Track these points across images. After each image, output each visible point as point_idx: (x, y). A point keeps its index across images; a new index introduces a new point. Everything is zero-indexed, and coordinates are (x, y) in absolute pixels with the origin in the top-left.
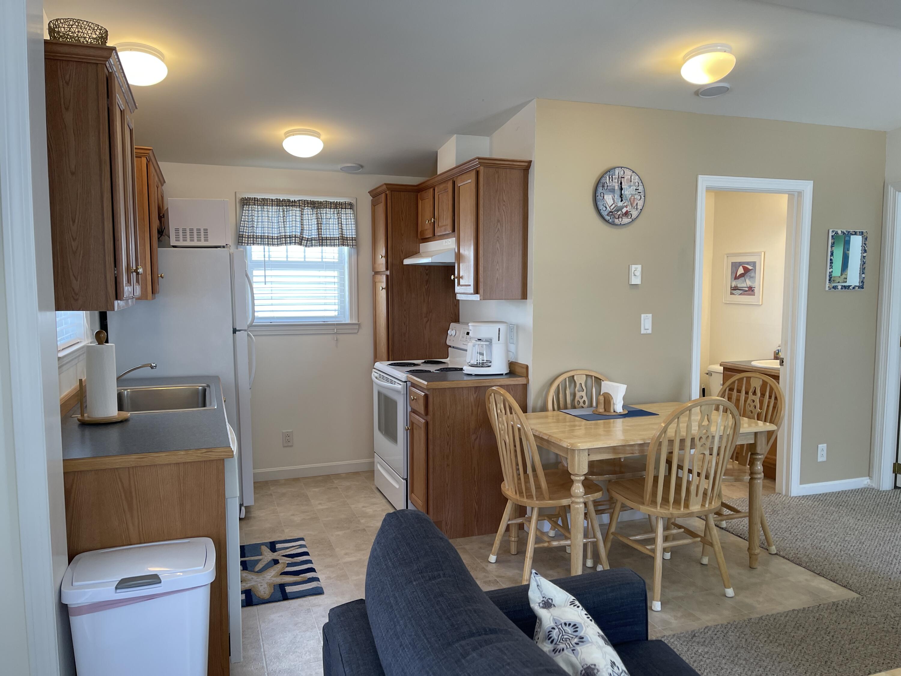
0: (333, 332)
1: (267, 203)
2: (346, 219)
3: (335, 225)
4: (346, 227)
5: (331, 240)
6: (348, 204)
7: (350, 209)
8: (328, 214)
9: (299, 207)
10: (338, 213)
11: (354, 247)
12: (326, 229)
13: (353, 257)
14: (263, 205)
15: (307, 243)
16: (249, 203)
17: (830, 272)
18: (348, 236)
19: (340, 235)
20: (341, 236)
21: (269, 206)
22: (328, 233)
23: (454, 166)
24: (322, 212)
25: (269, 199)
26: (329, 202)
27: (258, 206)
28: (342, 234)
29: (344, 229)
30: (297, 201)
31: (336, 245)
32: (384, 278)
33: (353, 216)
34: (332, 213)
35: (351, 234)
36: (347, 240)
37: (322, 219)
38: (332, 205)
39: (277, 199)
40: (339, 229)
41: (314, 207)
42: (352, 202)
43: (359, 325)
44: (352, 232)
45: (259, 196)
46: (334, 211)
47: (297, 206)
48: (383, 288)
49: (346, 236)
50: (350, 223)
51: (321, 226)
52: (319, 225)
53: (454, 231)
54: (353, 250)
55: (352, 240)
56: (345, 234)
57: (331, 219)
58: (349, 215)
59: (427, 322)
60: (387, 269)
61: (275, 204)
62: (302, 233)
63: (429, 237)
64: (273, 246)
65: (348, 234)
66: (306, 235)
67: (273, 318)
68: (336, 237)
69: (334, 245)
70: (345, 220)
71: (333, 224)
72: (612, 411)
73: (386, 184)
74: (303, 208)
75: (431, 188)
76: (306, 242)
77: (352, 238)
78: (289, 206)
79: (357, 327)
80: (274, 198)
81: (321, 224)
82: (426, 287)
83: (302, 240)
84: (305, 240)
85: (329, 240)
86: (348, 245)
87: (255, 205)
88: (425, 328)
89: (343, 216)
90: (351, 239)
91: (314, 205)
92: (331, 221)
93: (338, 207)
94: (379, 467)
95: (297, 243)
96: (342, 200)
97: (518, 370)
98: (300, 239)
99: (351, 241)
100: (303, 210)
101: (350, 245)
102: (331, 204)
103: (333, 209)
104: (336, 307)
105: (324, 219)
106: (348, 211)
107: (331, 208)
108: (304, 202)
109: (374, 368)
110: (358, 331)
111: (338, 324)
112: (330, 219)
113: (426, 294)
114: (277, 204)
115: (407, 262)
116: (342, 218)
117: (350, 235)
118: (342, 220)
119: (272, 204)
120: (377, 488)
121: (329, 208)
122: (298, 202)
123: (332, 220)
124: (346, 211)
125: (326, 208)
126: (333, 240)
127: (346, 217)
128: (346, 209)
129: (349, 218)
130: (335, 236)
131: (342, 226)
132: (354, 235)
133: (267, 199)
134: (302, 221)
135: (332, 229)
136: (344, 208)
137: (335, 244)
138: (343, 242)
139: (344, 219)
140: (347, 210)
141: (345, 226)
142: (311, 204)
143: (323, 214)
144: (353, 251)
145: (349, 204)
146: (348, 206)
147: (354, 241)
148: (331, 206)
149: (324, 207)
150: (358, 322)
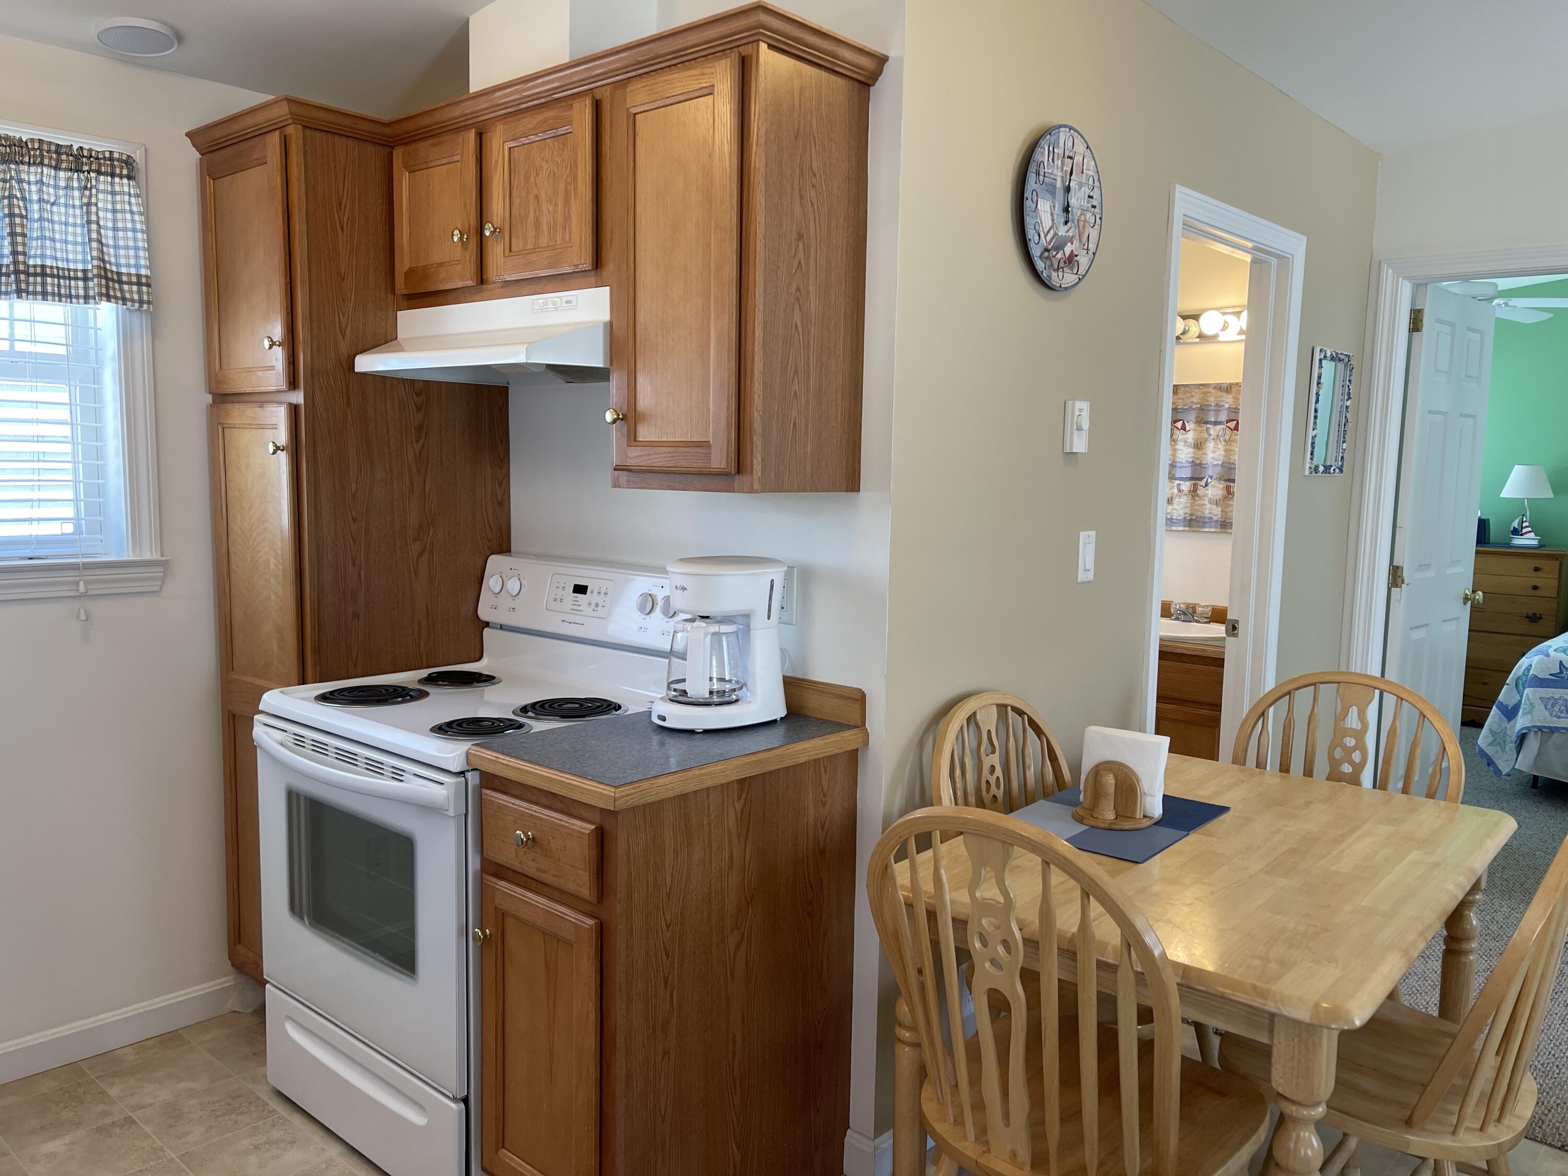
0: (73, 594)
2: (114, 211)
3: (70, 229)
4: (115, 238)
5: (59, 277)
6: (119, 161)
7: (129, 178)
8: (48, 186)
10: (86, 188)
11: (145, 306)
12: (43, 238)
13: (137, 343)
17: (1313, 437)
18: (124, 270)
19: (95, 263)
20: (99, 267)
22: (48, 253)
23: (565, 59)
24: (24, 176)
26: (50, 143)
28: (103, 260)
29: (108, 246)
31: (77, 297)
32: (279, 416)
33: (138, 204)
34: (62, 183)
35: (132, 262)
36: (120, 282)
37: (24, 199)
38: (64, 157)
40: (90, 240)
42: (133, 157)
43: (163, 564)
44: (137, 257)
46: (70, 179)
48: (277, 448)
49: (114, 269)
50: (129, 225)
51: (22, 226)
52: (18, 220)
53: (598, 262)
54: (136, 318)
55: (139, 284)
56: (113, 260)
57: (59, 205)
58: (127, 198)
59: (420, 555)
60: (293, 384)
63: (460, 284)
65: (123, 261)
68: (76, 270)
69: (70, 296)
70: (110, 216)
71: (66, 224)
72: (1139, 815)
73: (290, 101)
75: (466, 128)
77: (139, 276)
79: (158, 572)
81: (21, 216)
82: (418, 447)
85: (52, 276)
86: (124, 300)
88: (416, 574)
89: (103, 201)
90: (134, 279)
92: (59, 212)
93: (85, 168)
94: (293, 1032)
96: (99, 146)
97: (815, 704)
99: (135, 288)
101: (133, 301)
102: (58, 153)
103: (66, 170)
104: (69, 512)
105: (31, 201)
106: (122, 185)
107: (57, 168)
109: (262, 712)
110: (161, 586)
111: (87, 566)
112: (53, 204)
113: (418, 470)
115: (366, 363)
116: (100, 205)
117: (129, 266)
118: (101, 214)
120: (279, 1094)
121: (50, 166)
123: (63, 210)
124: (112, 184)
125: (42, 164)
126: (64, 278)
127: (114, 203)
128: (113, 175)
129: (127, 207)
130: (72, 266)
131: (99, 233)
132: (146, 266)
135: (61, 241)
136: (106, 174)
137: (73, 292)
138: (107, 287)
139: (106, 210)
140: (117, 180)
141: (110, 233)
143: (29, 183)
144: (139, 322)
145: (126, 162)
146: (122, 168)
147: (145, 289)
148: (59, 161)
149: (32, 162)
150: (162, 556)
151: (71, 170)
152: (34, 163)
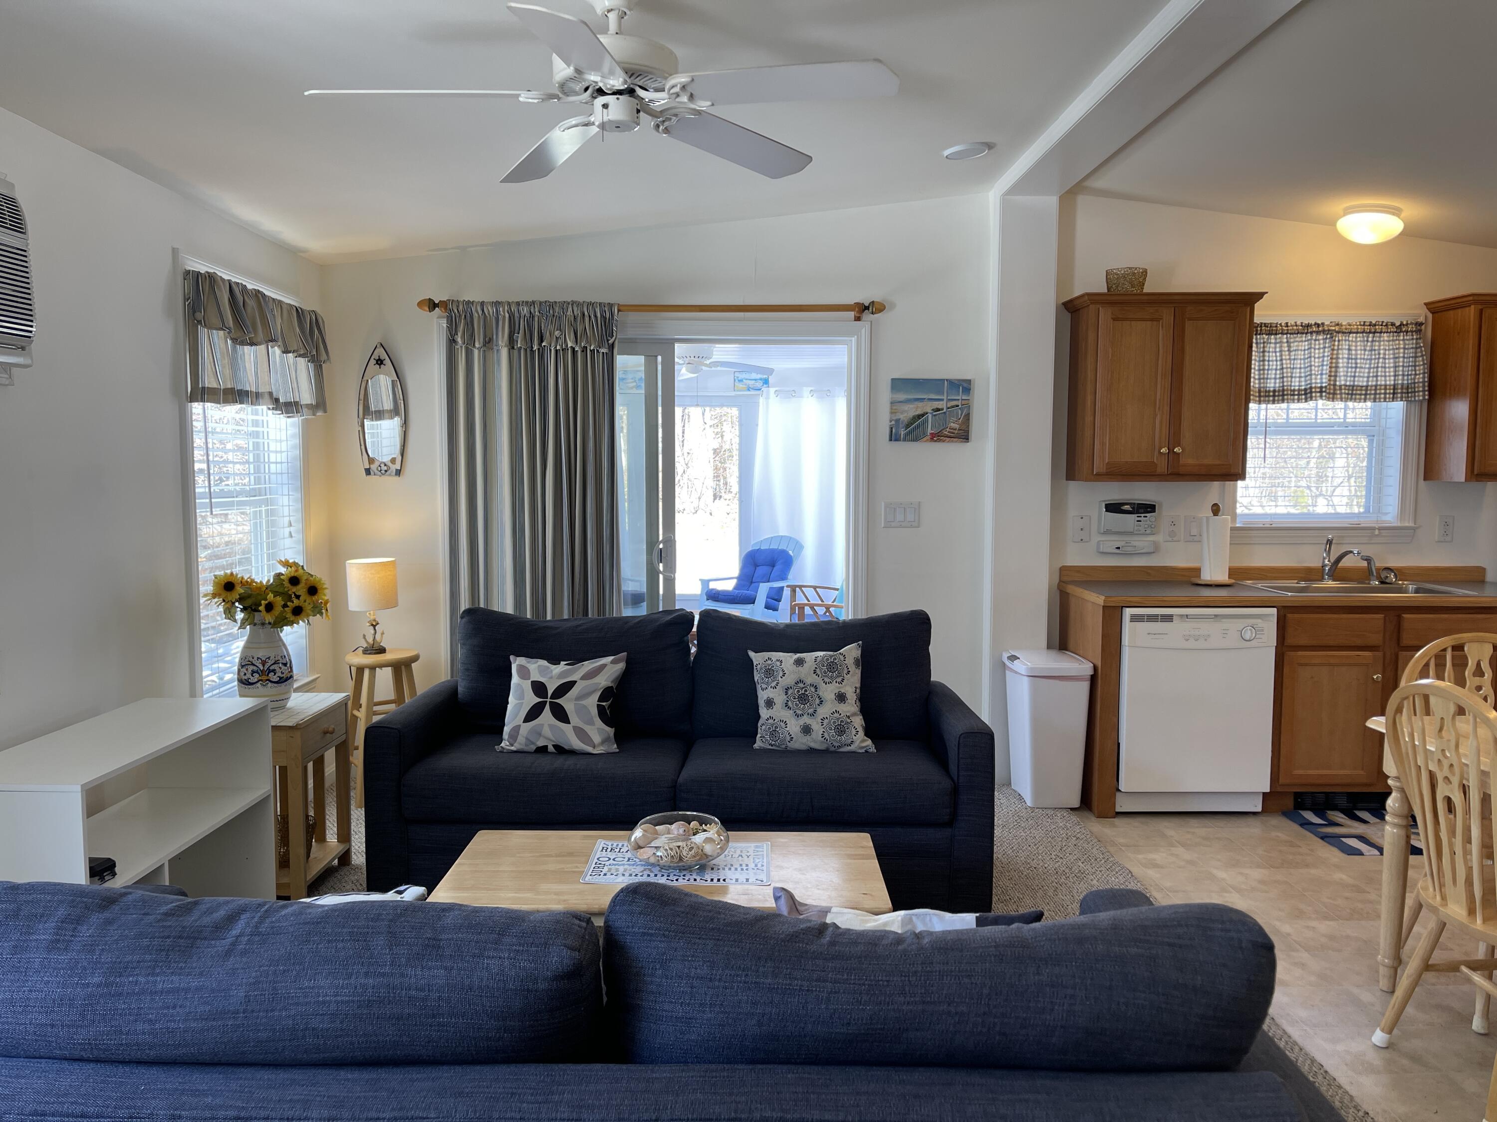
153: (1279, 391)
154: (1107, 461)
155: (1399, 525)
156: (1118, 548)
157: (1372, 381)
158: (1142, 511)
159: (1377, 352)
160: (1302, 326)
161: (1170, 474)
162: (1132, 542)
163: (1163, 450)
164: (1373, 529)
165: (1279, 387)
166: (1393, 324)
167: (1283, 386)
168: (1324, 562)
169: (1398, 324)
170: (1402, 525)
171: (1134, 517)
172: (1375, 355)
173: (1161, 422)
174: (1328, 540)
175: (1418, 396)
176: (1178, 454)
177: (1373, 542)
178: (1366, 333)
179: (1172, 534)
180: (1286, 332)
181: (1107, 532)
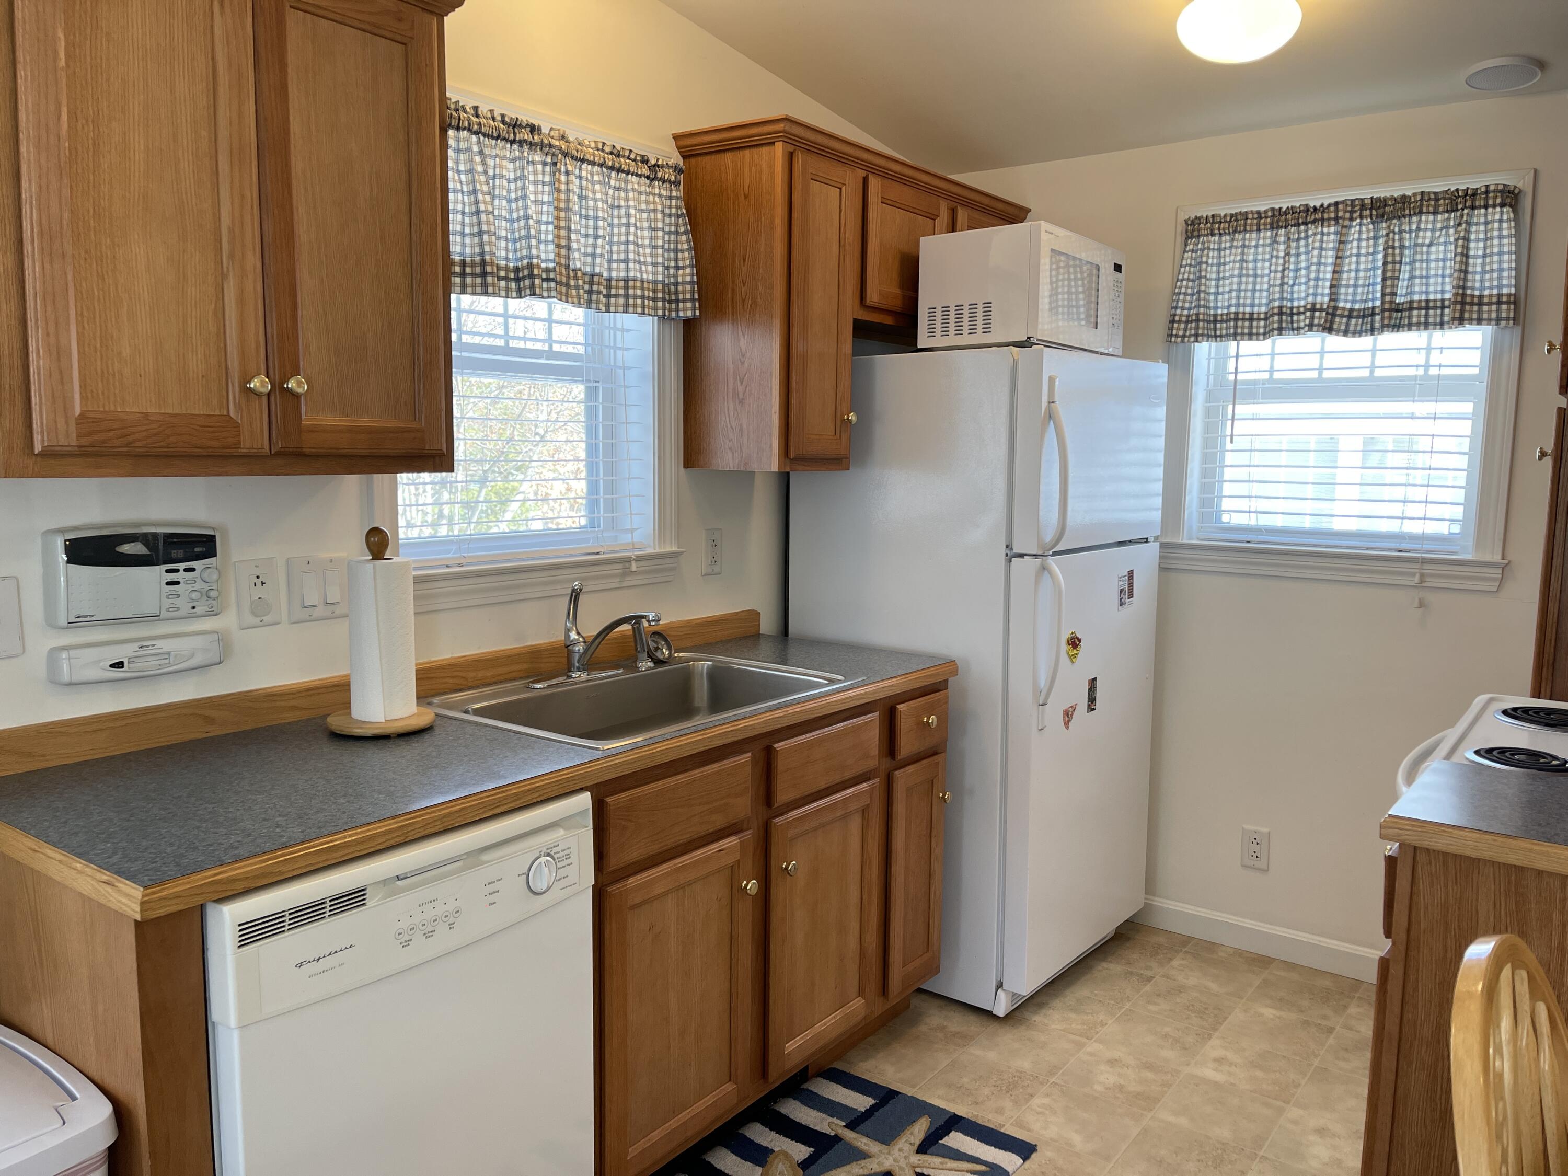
1: (1245, 225)
2: (1485, 239)
3: (1443, 263)
4: (1482, 265)
5: (1426, 309)
6: (1494, 191)
7: (1507, 206)
8: (1426, 230)
9: (1337, 223)
10: (1460, 224)
11: (1509, 323)
12: (1412, 278)
13: (1505, 357)
14: (1235, 231)
15: (1348, 325)
16: (1199, 230)
18: (1486, 293)
19: (1457, 291)
20: (1460, 295)
21: (1251, 231)
22: (1417, 290)
24: (1405, 228)
25: (1252, 212)
26: (1429, 193)
27: (1220, 235)
28: (1466, 288)
29: (1473, 273)
30: (1329, 205)
33: (1510, 228)
34: (1439, 226)
35: (1495, 283)
36: (1481, 305)
37: (1402, 247)
38: (1442, 202)
39: (1273, 209)
40: (1456, 272)
41: (1383, 216)
42: (1520, 185)
44: (1500, 278)
45: (1224, 210)
46: (1446, 220)
47: (1329, 219)
48: (1543, 454)
49: (1478, 293)
50: (1497, 250)
51: (1395, 271)
52: (1392, 267)
54: (1507, 333)
55: (1504, 303)
56: (1476, 285)
57: (1435, 244)
58: (1497, 225)
60: (1562, 389)
61: (1265, 224)
62: (1334, 296)
64: (1250, 339)
65: (1486, 284)
66: (1346, 301)
67: (1257, 530)
68: (1443, 300)
70: (1480, 244)
71: (1439, 260)
74: (1347, 223)
76: (1345, 320)
77: (1504, 295)
78: (1306, 224)
79: (1496, 573)
80: (1262, 209)
81: (1398, 262)
83: (1334, 315)
84: (1342, 316)
85: (1419, 309)
86: (1482, 321)
87: (1213, 234)
89: (1477, 233)
90: (1498, 299)
91: (1381, 211)
92: (1434, 251)
93: (1460, 207)
95: (1319, 325)
96: (1478, 182)
98: (1327, 313)
99: (1495, 307)
100: (1344, 231)
101: (1491, 320)
102: (1437, 200)
103: (1444, 212)
105: (1409, 247)
106: (1496, 214)
107: (1435, 213)
108: (1353, 205)
110: (1499, 586)
112: (1430, 245)
114: (1271, 224)
116: (1472, 236)
117: (1491, 287)
118: (1471, 244)
119: (1258, 225)
121: (1428, 213)
122: (1332, 208)
123: (1438, 248)
124: (1486, 215)
125: (1421, 213)
126: (1431, 308)
127: (1485, 232)
128: (1487, 207)
129: (1497, 233)
130: (1441, 296)
131: (1465, 263)
132: (1509, 286)
133: (1246, 213)
134: (1339, 261)
135: (1434, 276)
136: (1480, 208)
137: (1440, 319)
138: (1466, 312)
139: (1477, 240)
140: (1490, 210)
141: (1478, 261)
142: (1371, 209)
143: (1409, 232)
144: (1512, 336)
145: (1502, 192)
146: (1498, 198)
147: (1505, 306)
148: (1436, 207)
149: (1412, 213)
150: (1503, 559)
151: (1447, 211)
152: (1415, 214)
153: (473, 265)
154: (78, 411)
155: (658, 551)
156: (119, 665)
157: (618, 270)
158: (180, 553)
159: (623, 212)
160: (503, 122)
161: (279, 454)
162: (159, 643)
163: (259, 383)
164: (628, 560)
165: (473, 255)
166: (645, 161)
167: (483, 254)
168: (567, 636)
169: (653, 162)
170: (662, 550)
171: (155, 574)
172: (619, 217)
173: (241, 301)
174: (573, 590)
175: (685, 309)
176: (295, 396)
177: (625, 584)
178: (608, 168)
179: (260, 608)
180: (476, 127)
181: (79, 622)
